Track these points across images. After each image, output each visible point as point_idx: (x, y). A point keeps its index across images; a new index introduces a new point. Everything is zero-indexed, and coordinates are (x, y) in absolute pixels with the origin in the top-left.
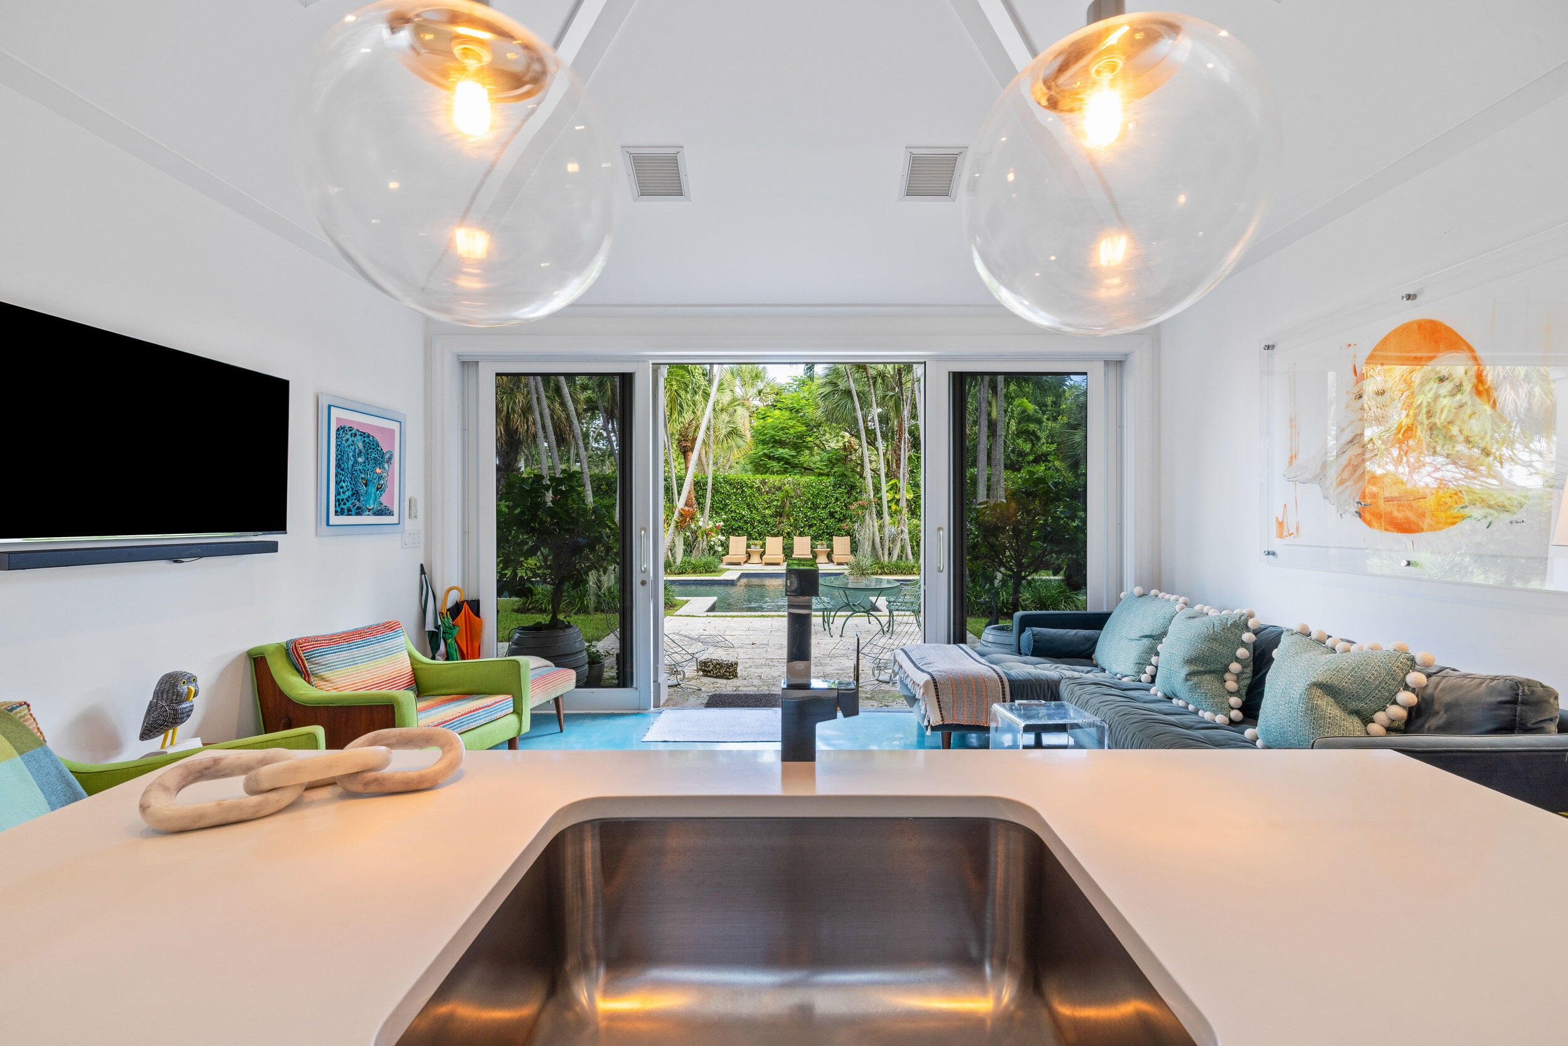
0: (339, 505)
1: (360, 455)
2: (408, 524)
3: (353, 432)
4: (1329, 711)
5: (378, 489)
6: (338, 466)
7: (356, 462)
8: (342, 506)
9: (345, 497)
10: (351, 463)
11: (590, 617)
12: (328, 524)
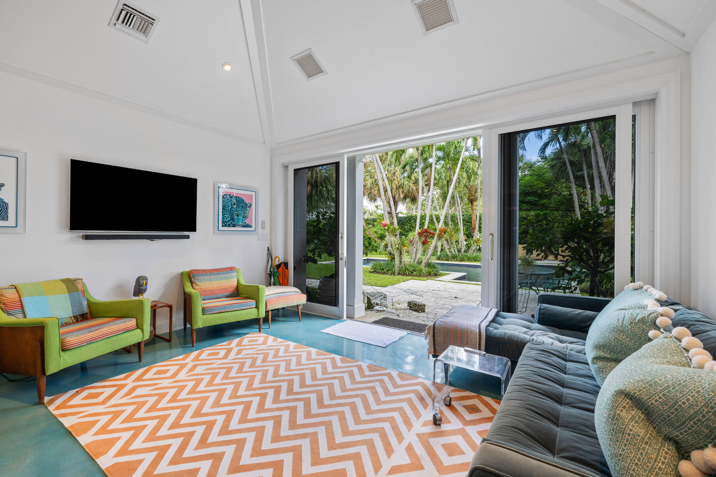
0: (224, 223)
1: (234, 204)
2: (260, 230)
3: (231, 196)
4: (630, 427)
5: (243, 217)
6: (223, 209)
7: (232, 207)
8: (225, 223)
9: (227, 220)
10: (230, 208)
11: (395, 277)
12: (218, 230)
